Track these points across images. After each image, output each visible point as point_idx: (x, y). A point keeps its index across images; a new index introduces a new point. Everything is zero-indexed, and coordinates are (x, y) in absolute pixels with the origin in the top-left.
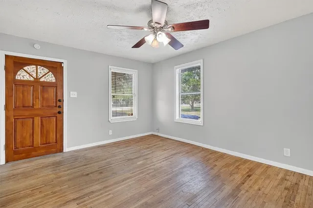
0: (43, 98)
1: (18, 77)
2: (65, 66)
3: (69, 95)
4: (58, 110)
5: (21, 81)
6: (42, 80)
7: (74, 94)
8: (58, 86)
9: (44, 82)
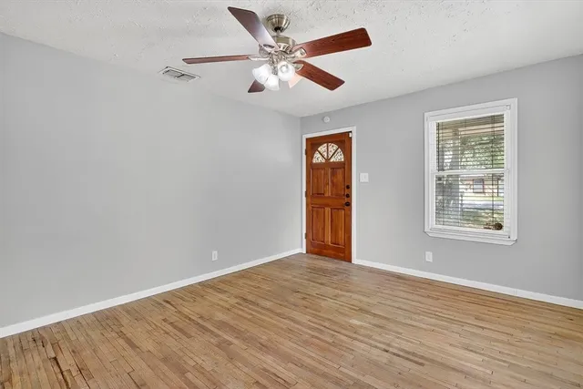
0: (332, 182)
1: (315, 161)
2: (354, 136)
3: (359, 178)
4: (346, 199)
5: (316, 164)
6: (332, 160)
7: (365, 177)
8: (346, 166)
9: (334, 162)
